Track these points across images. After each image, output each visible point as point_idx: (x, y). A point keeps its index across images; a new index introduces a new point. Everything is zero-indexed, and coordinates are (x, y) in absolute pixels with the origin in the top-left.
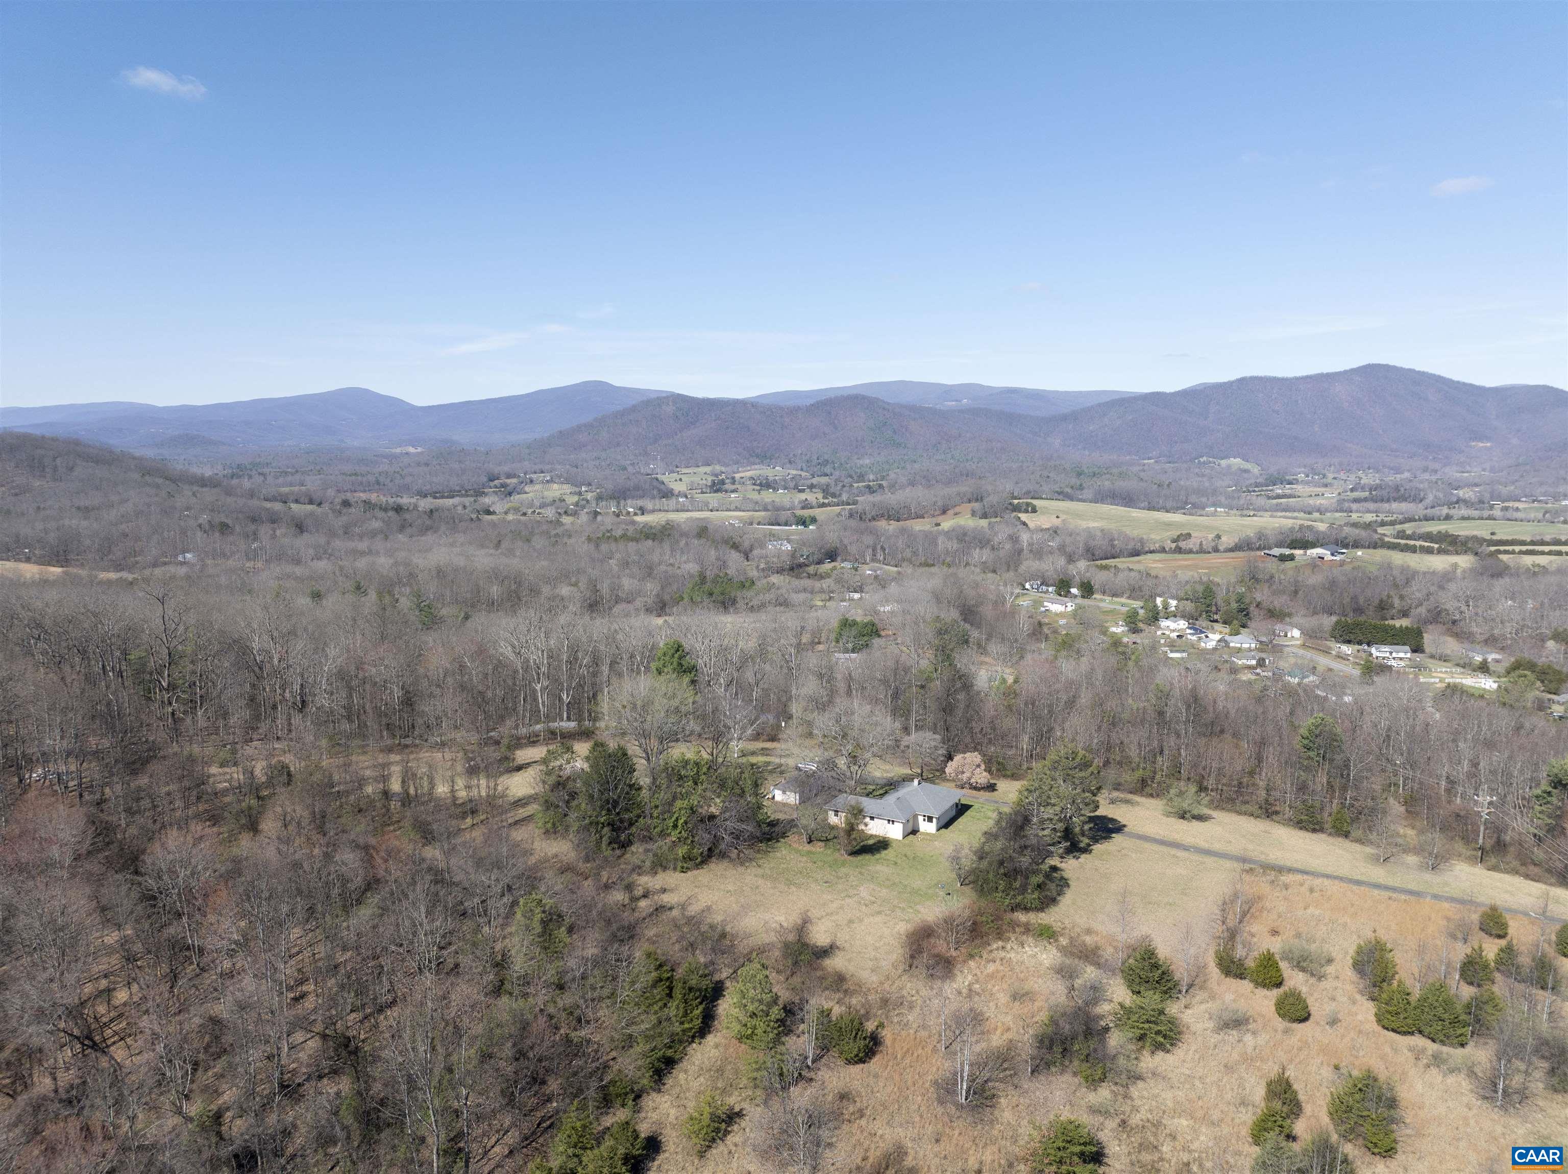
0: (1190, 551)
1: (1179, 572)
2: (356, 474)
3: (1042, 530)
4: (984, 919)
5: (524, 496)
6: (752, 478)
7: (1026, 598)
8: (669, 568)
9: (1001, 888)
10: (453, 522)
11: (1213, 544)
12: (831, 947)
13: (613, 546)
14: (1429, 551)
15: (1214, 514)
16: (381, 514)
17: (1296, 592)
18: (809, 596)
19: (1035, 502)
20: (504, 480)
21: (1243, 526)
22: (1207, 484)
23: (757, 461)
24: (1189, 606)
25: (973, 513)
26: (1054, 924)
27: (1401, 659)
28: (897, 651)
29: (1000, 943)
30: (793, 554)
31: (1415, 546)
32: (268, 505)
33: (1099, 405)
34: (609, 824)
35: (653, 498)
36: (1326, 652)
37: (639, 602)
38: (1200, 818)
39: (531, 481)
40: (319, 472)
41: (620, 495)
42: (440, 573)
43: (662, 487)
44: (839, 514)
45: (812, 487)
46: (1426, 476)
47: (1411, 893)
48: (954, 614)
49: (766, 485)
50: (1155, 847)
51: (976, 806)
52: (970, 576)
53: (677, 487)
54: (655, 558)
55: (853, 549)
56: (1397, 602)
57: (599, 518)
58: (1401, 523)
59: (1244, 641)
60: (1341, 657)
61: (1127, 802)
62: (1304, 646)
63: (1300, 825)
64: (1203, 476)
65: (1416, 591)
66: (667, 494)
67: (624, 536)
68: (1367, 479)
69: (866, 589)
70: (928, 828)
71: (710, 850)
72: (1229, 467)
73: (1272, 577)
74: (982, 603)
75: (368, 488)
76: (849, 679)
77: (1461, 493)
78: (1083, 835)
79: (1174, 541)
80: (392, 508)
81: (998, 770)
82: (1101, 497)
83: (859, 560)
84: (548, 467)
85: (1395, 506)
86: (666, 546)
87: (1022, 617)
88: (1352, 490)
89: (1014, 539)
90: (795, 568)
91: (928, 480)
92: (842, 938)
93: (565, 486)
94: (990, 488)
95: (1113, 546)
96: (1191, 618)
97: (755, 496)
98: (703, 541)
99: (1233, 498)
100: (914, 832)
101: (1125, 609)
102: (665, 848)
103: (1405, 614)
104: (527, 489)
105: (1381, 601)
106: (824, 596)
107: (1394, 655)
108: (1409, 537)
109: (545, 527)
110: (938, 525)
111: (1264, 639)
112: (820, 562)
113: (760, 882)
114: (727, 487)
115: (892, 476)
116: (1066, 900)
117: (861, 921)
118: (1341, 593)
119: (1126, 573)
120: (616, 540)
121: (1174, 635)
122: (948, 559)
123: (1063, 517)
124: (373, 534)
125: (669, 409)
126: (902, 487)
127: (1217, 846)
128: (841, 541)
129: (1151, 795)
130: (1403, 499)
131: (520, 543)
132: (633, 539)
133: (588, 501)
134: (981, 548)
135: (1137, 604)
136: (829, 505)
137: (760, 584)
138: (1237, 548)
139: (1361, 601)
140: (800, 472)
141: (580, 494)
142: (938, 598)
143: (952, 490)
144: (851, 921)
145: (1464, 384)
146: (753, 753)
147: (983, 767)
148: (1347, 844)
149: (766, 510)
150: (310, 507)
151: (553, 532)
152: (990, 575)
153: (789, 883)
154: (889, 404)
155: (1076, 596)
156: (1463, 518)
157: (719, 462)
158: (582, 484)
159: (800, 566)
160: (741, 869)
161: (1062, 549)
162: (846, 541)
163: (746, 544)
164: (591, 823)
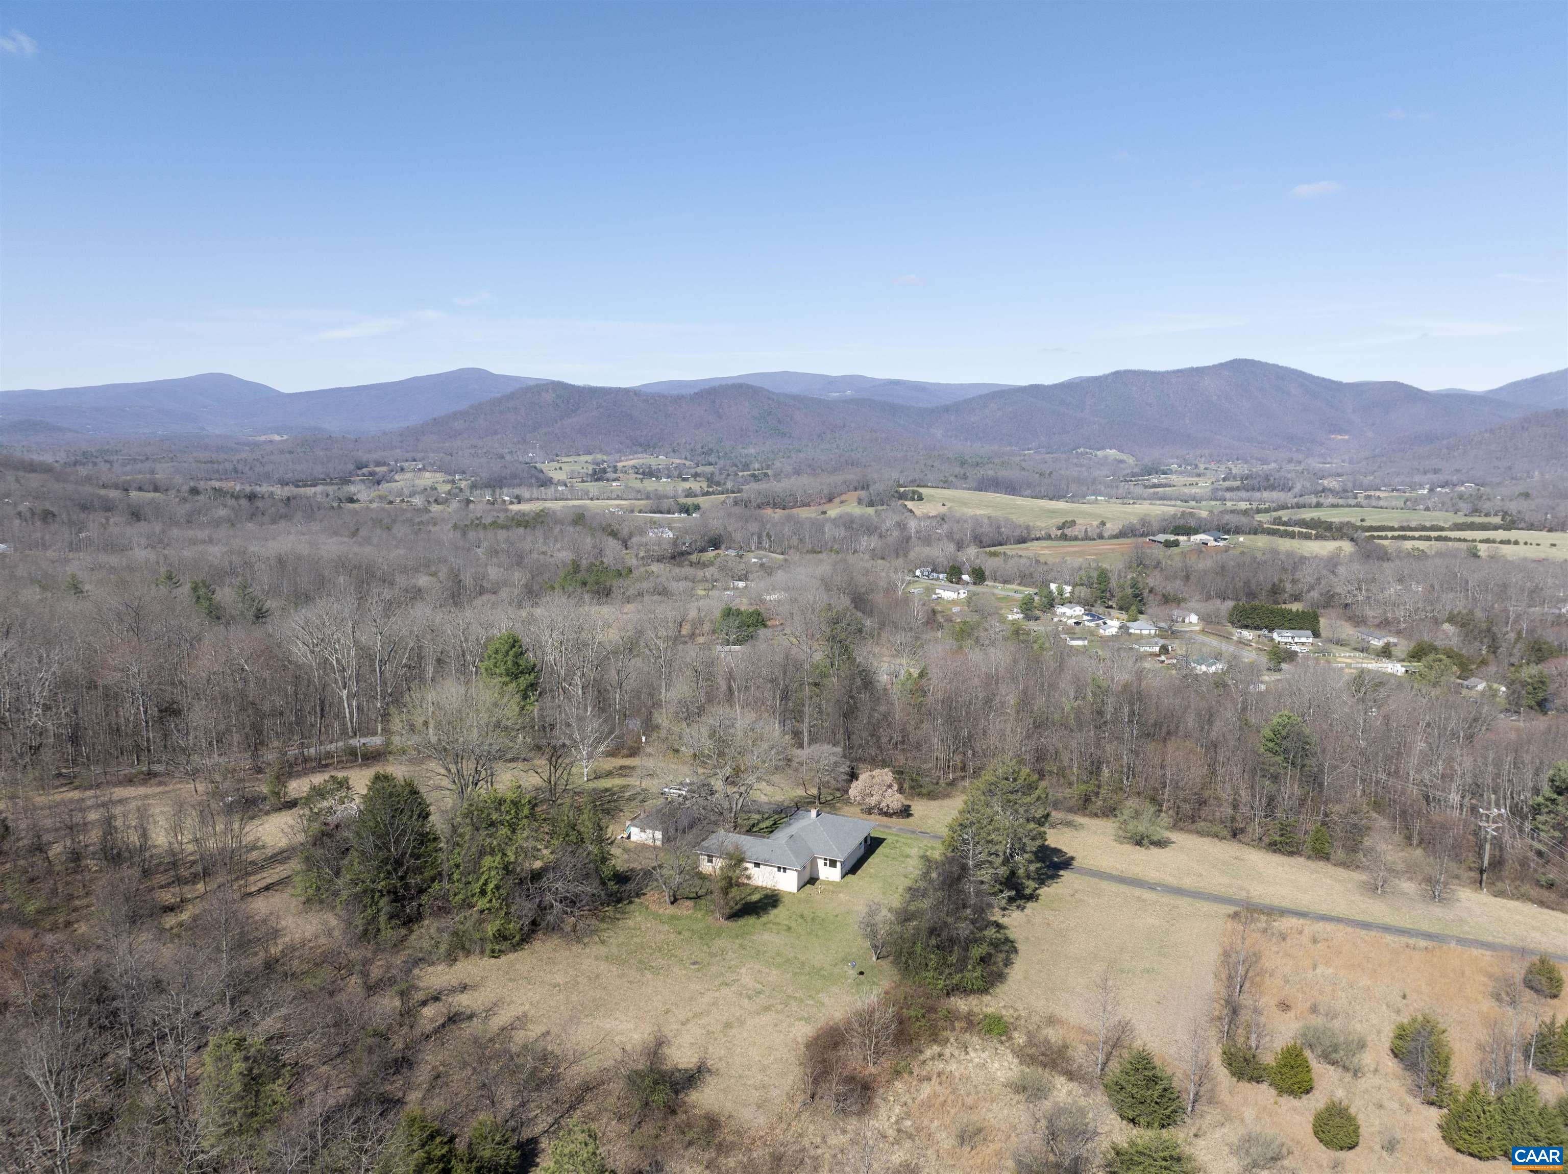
0: (1076, 539)
1: (1068, 558)
2: (212, 462)
3: (929, 517)
4: (913, 1013)
5: (393, 485)
6: (634, 467)
7: (917, 585)
8: (542, 557)
9: (932, 964)
10: (311, 510)
11: (1098, 531)
12: (699, 1070)
13: (482, 534)
14: (1307, 537)
15: (1096, 502)
16: (231, 502)
17: (1187, 578)
18: (690, 584)
19: (921, 490)
20: (372, 468)
21: (1125, 513)
22: (1086, 474)
23: (640, 450)
24: (1083, 592)
25: (860, 502)
26: (1004, 1012)
27: (1303, 644)
28: (786, 643)
29: (936, 1049)
30: (675, 543)
31: (1294, 532)
32: (103, 492)
33: (980, 397)
34: (389, 892)
35: (531, 485)
36: (1227, 638)
37: (504, 594)
38: (1161, 844)
39: (402, 469)
40: (172, 460)
41: (496, 483)
42: (281, 562)
43: (541, 475)
44: (724, 502)
45: (696, 475)
46: (1291, 467)
47: (1428, 936)
48: (844, 602)
49: (649, 473)
50: (1114, 887)
51: (890, 839)
52: (860, 562)
53: (557, 476)
54: (526, 545)
55: (738, 536)
56: (1288, 586)
57: (471, 506)
58: (1275, 510)
59: (1142, 627)
60: (1242, 643)
61: (1069, 824)
62: (1203, 631)
63: (1274, 847)
64: (1082, 466)
65: (1306, 575)
66: (546, 482)
67: (494, 524)
68: (1239, 469)
69: (751, 576)
70: (829, 874)
71: (534, 923)
72: (1106, 457)
73: (1159, 563)
74: (872, 591)
75: (225, 476)
76: (730, 677)
77: (1326, 482)
78: (1028, 877)
79: (1059, 528)
80: (245, 496)
81: (912, 788)
82: (983, 486)
83: (744, 548)
84: (420, 455)
85: (1266, 495)
86: (539, 533)
87: (916, 603)
88: (1224, 480)
89: (902, 526)
90: (677, 556)
91: (814, 469)
92: (715, 1055)
93: (438, 475)
94: (876, 476)
95: (1000, 533)
96: (1088, 605)
97: (637, 484)
98: (578, 528)
99: (1112, 487)
100: (813, 880)
101: (1019, 596)
102: (469, 924)
103: (1296, 598)
104: (397, 477)
105: (1274, 585)
106: (706, 585)
107: (1296, 640)
108: (1285, 524)
109: (409, 515)
110: (824, 513)
111: (1163, 625)
112: (704, 550)
113: (603, 966)
114: (608, 475)
115: (778, 464)
116: (1017, 972)
117: (742, 1023)
118: (1233, 578)
119: (1016, 559)
120: (485, 527)
121: (1071, 622)
122: (836, 547)
123: (949, 505)
124: (217, 523)
125: (549, 397)
126: (788, 476)
127: (1188, 882)
128: (725, 528)
129: (1096, 815)
130: (1272, 488)
131: (379, 531)
132: (503, 527)
133: (461, 490)
134: (870, 535)
135: (1030, 591)
136: (713, 493)
137: (636, 573)
138: (1121, 534)
139: (1253, 587)
140: (684, 461)
141: (453, 482)
142: (827, 585)
143: (839, 478)
144: (728, 1025)
145: (1324, 379)
146: (609, 774)
147: (895, 787)
148: (1330, 869)
149: (648, 497)
150: (151, 495)
151: (418, 520)
152: (880, 562)
153: (644, 966)
154: (773, 393)
155: (968, 583)
156: (1333, 506)
157: (601, 451)
158: (455, 473)
159: (682, 554)
160: (576, 948)
161: (950, 536)
162: (730, 529)
163: (625, 532)
164: (365, 891)
